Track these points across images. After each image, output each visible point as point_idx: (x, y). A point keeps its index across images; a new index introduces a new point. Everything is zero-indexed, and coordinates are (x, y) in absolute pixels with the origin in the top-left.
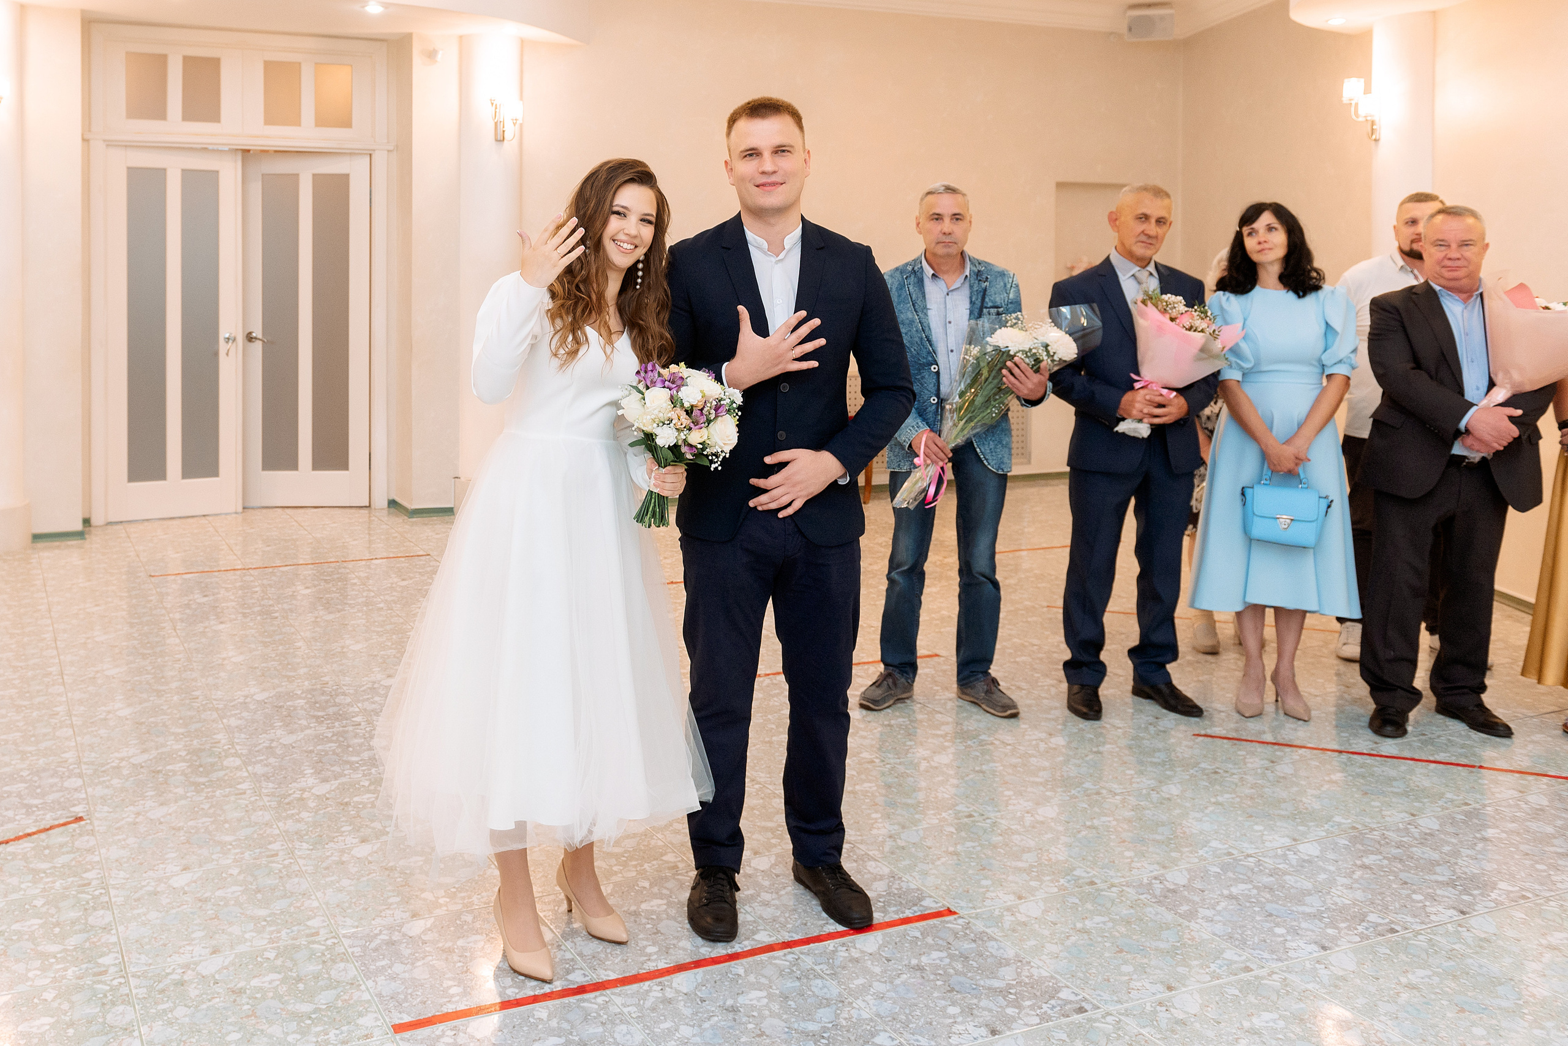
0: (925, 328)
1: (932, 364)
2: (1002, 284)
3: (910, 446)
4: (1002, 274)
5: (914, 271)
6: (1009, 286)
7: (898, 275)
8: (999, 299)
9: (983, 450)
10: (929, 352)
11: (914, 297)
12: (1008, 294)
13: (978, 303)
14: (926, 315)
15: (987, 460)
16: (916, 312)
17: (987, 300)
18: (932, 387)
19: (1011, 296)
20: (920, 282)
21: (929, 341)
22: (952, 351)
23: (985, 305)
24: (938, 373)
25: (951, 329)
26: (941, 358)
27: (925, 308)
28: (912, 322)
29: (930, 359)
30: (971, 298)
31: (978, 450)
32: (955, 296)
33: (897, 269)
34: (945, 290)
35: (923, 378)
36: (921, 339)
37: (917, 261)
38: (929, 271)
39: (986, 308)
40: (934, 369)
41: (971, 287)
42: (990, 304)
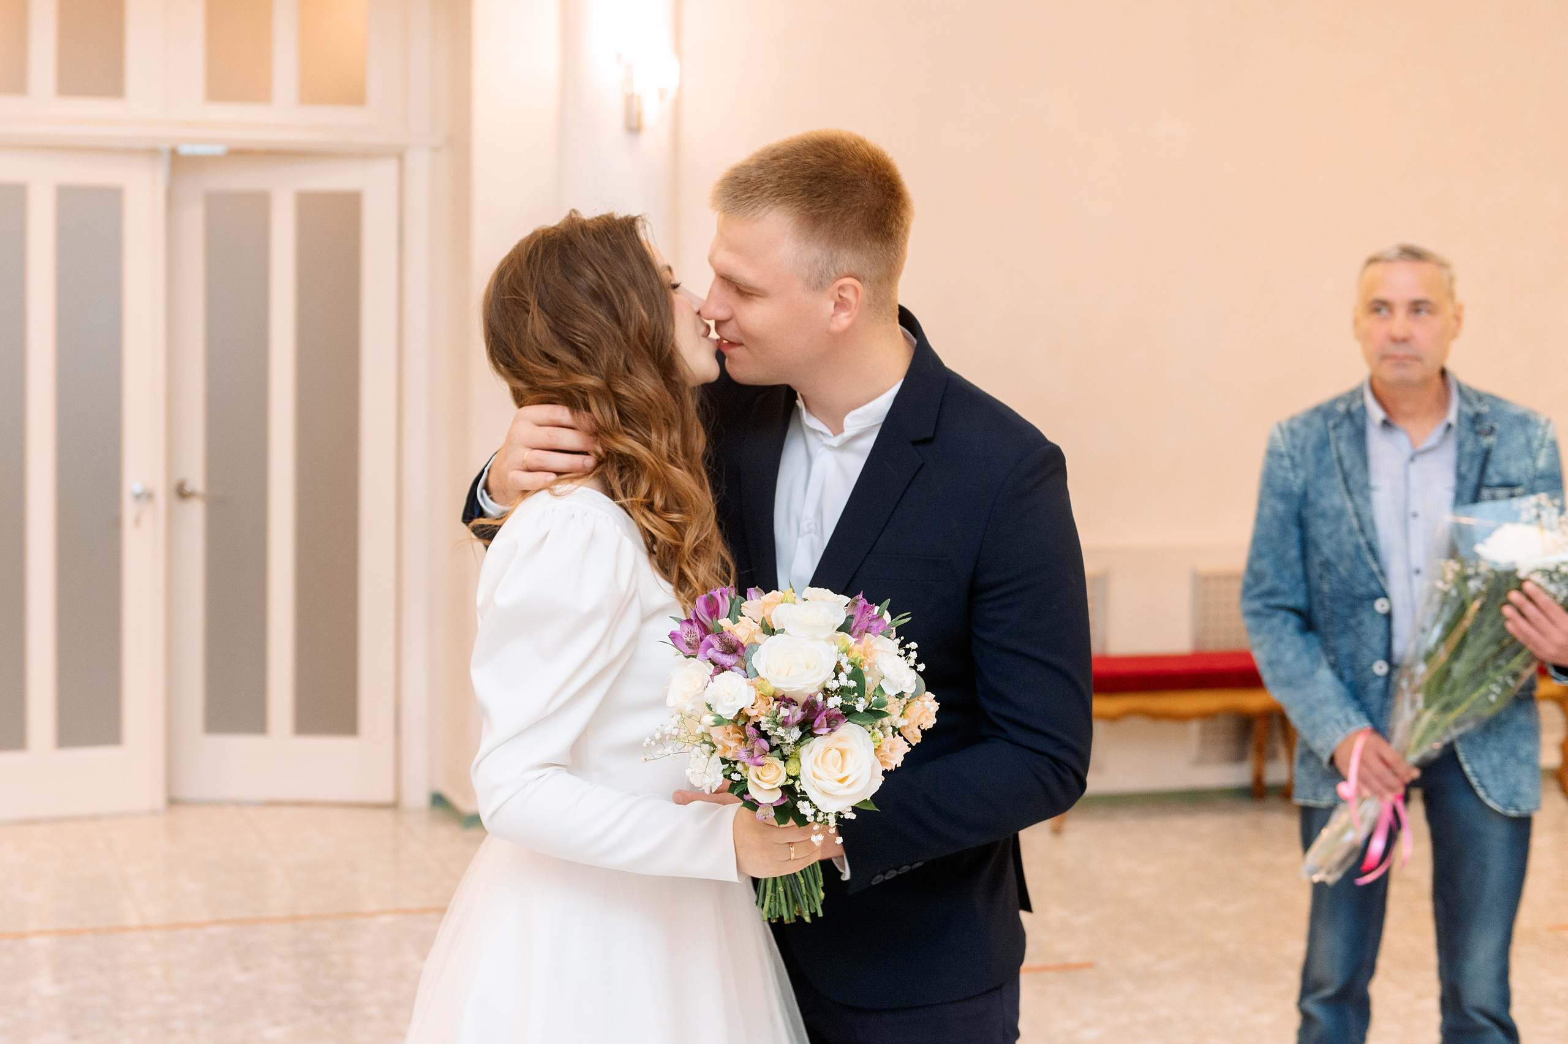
0: (1365, 526)
1: (1376, 597)
2: (1522, 440)
3: (1332, 761)
4: (1524, 421)
5: (1349, 415)
6: (1536, 444)
7: (1318, 421)
8: (1515, 470)
9: (1477, 767)
10: (1372, 575)
11: (1347, 463)
12: (1534, 459)
13: (1472, 478)
14: (1368, 500)
15: (1482, 786)
16: (1349, 492)
17: (1490, 470)
18: (1377, 644)
19: (1542, 463)
20: (1360, 436)
21: (1373, 550)
22: (1418, 572)
23: (1487, 481)
24: (1388, 617)
25: (1417, 528)
26: (1397, 585)
27: (1366, 487)
28: (1341, 514)
29: (1374, 586)
30: (1458, 466)
31: (1467, 768)
32: (1429, 463)
33: (1317, 410)
34: (1407, 451)
35: (1361, 623)
36: (1358, 547)
37: (1356, 394)
38: (1376, 414)
39: (1489, 487)
40: (1381, 606)
41: (1460, 446)
42: (1496, 480)
